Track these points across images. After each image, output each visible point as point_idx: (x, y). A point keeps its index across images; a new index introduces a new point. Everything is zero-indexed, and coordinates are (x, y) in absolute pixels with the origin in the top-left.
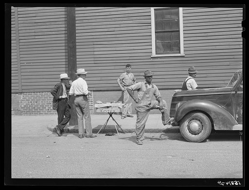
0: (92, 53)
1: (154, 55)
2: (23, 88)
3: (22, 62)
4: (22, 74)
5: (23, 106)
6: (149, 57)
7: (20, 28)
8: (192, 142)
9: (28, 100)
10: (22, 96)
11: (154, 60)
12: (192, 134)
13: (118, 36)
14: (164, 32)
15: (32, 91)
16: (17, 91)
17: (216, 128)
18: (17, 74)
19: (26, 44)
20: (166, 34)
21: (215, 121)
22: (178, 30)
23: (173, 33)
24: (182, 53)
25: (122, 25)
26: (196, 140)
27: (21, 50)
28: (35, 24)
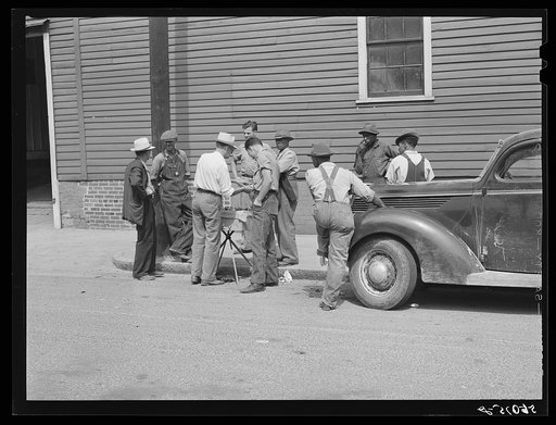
0: (227, 95)
1: (363, 97)
2: (91, 170)
3: (86, 114)
4: (89, 140)
5: (89, 208)
6: (352, 104)
7: (82, 42)
8: (372, 307)
9: (99, 197)
10: (87, 188)
11: (362, 110)
12: (375, 289)
13: (283, 55)
14: (387, 43)
15: (107, 176)
16: (78, 177)
17: (426, 279)
18: (77, 141)
19: (94, 75)
20: (392, 48)
21: (425, 261)
22: (420, 38)
23: (409, 46)
24: (429, 94)
25: (293, 31)
26: (379, 303)
27: (85, 88)
28: (113, 33)
